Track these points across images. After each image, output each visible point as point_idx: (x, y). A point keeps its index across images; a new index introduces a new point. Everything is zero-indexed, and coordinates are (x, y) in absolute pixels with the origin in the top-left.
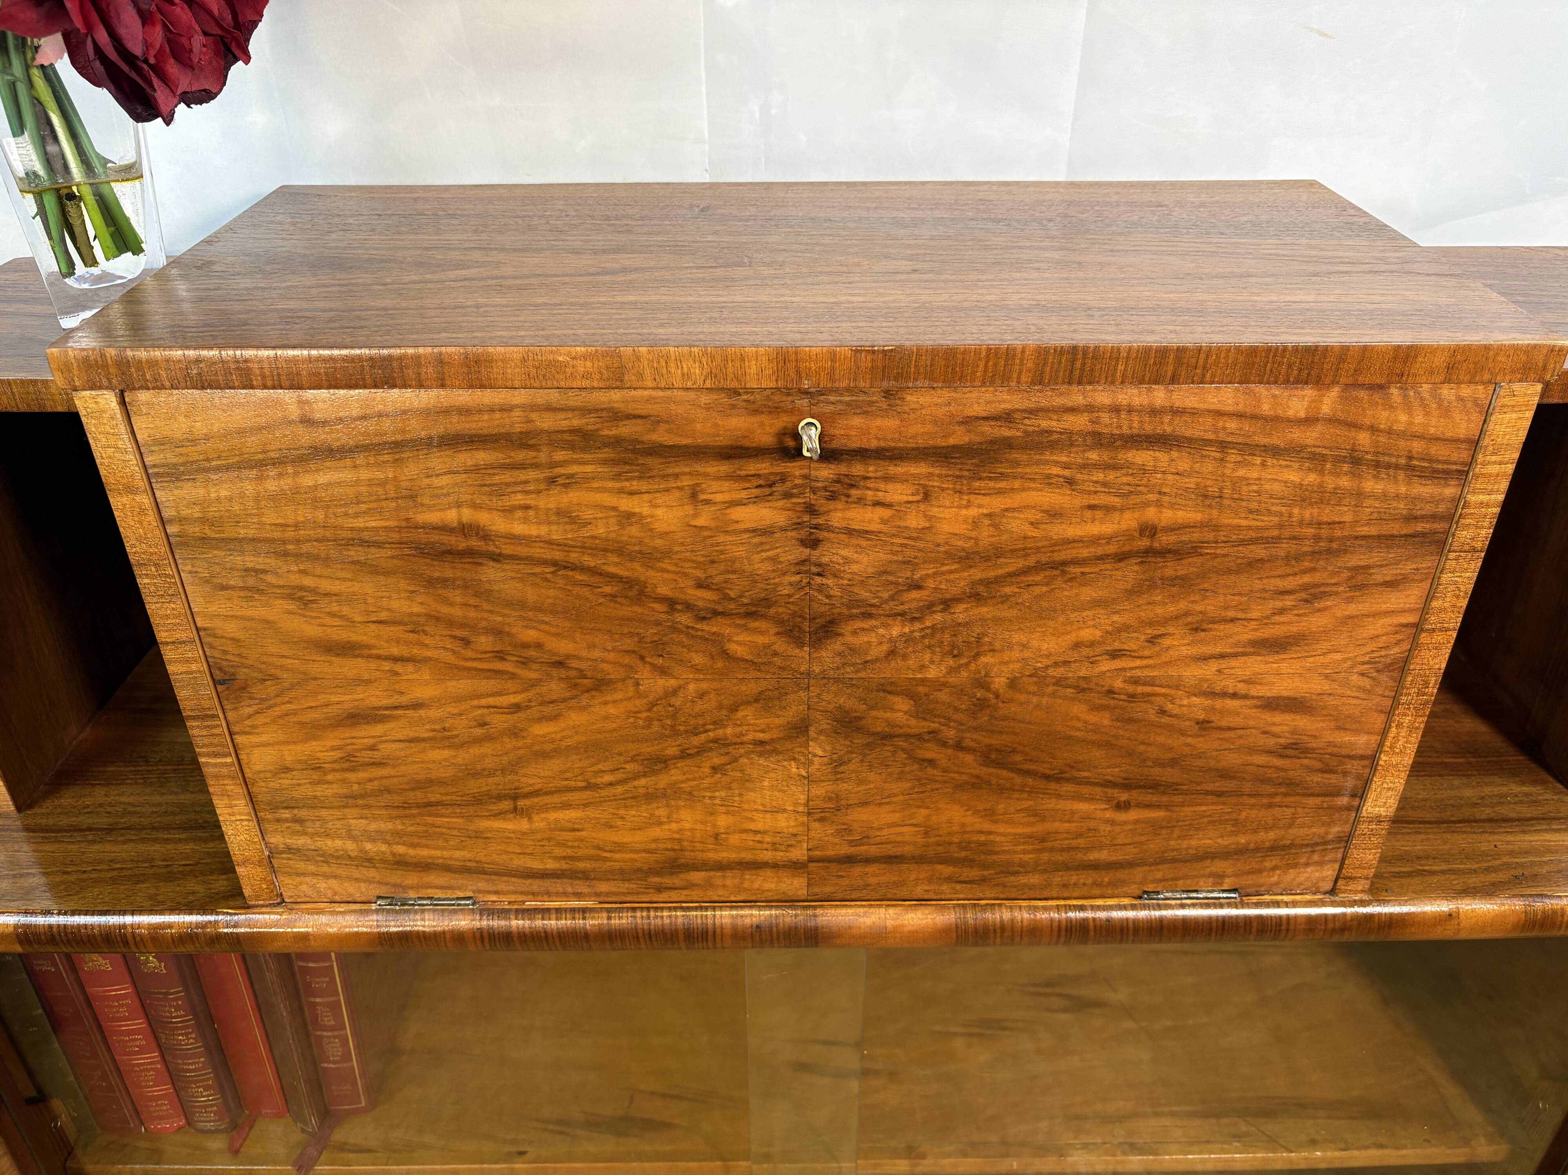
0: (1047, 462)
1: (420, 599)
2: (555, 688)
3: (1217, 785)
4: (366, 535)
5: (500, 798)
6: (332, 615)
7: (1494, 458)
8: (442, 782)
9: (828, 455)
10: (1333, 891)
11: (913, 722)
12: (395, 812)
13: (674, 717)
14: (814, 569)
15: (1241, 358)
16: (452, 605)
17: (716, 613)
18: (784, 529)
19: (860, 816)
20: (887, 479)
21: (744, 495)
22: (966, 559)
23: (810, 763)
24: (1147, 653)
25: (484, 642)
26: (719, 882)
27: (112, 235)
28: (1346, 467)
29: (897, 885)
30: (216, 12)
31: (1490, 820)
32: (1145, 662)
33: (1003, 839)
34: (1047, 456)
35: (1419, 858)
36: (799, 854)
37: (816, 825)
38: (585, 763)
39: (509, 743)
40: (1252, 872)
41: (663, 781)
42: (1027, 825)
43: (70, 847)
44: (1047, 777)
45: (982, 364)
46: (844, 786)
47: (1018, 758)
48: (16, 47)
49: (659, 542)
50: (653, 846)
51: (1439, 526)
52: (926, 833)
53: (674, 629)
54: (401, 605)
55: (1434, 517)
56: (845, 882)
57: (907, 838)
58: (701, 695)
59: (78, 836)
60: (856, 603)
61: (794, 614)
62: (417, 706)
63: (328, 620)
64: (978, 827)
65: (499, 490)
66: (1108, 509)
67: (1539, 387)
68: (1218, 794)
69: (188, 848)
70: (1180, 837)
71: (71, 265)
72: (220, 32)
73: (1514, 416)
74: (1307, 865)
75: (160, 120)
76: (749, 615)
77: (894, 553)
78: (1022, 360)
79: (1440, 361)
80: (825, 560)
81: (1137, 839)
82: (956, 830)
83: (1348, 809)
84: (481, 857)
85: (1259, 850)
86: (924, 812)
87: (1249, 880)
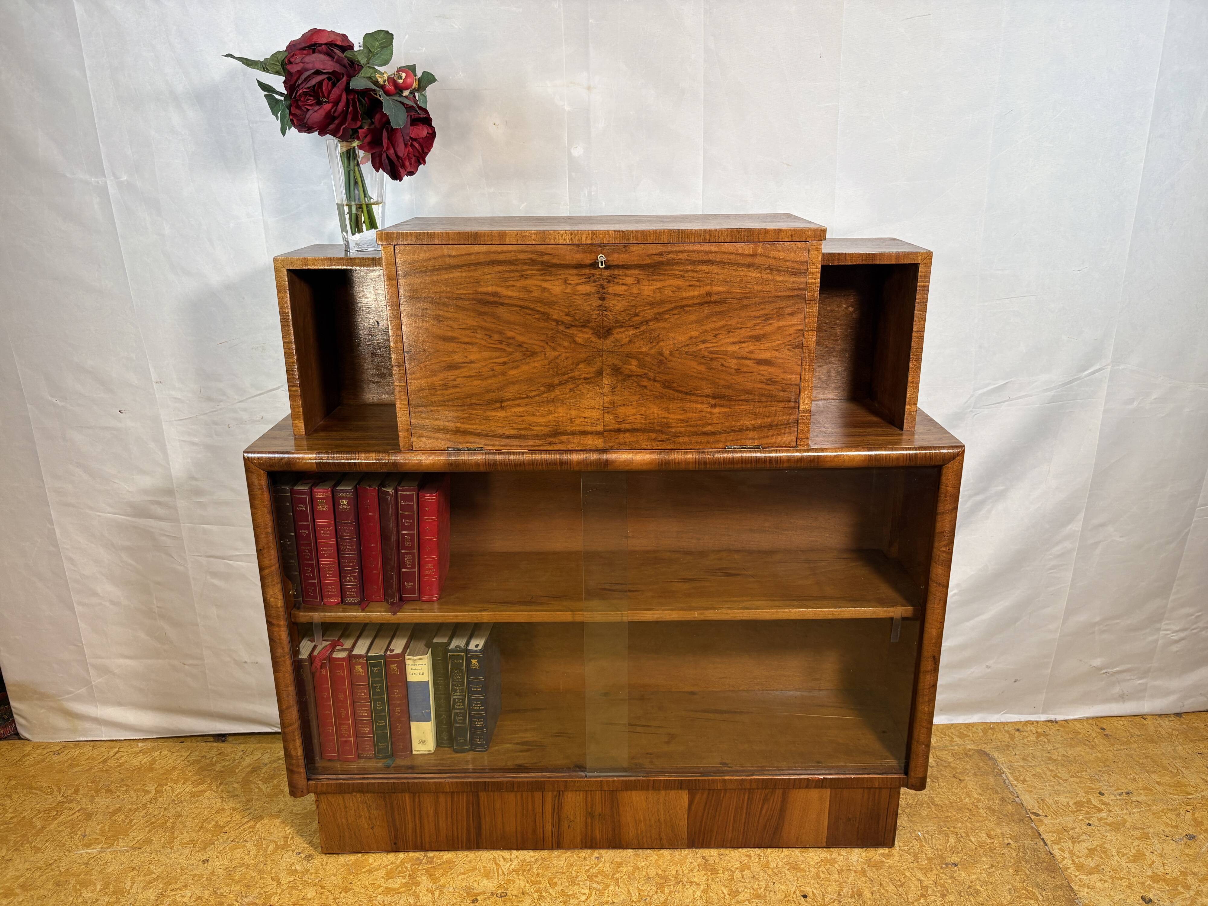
0: (675, 270)
1: (476, 319)
2: (518, 355)
3: (747, 397)
4: (462, 296)
5: (496, 402)
6: (447, 326)
7: (813, 267)
8: (476, 395)
9: (608, 267)
10: (796, 446)
11: (639, 370)
12: (459, 408)
13: (557, 367)
14: (604, 309)
15: (729, 233)
16: (486, 322)
17: (572, 326)
18: (594, 294)
19: (621, 411)
20: (626, 275)
21: (581, 281)
22: (652, 305)
23: (603, 388)
24: (714, 341)
25: (496, 337)
26: (572, 440)
28: (769, 271)
29: (637, 442)
30: (418, 149)
32: (714, 345)
33: (672, 421)
34: (675, 267)
36: (600, 428)
37: (606, 415)
38: (526, 387)
39: (501, 378)
40: (764, 437)
41: (552, 395)
42: (680, 414)
44: (686, 393)
45: (652, 236)
46: (616, 397)
47: (675, 385)
48: (353, 159)
49: (554, 299)
50: (549, 424)
51: (803, 293)
52: (645, 418)
53: (558, 332)
54: (471, 322)
55: (800, 289)
56: (617, 441)
57: (639, 421)
58: (567, 358)
60: (617, 322)
61: (597, 326)
62: (471, 362)
63: (446, 328)
64: (663, 416)
65: (505, 280)
66: (695, 286)
68: (747, 401)
70: (736, 421)
72: (417, 155)
73: (816, 252)
74: (785, 434)
75: (398, 180)
76: (583, 326)
77: (629, 302)
78: (663, 234)
79: (788, 234)
80: (607, 305)
81: (721, 421)
82: (656, 416)
83: (795, 408)
84: (487, 428)
85: (765, 427)
86: (644, 409)
87: (764, 441)
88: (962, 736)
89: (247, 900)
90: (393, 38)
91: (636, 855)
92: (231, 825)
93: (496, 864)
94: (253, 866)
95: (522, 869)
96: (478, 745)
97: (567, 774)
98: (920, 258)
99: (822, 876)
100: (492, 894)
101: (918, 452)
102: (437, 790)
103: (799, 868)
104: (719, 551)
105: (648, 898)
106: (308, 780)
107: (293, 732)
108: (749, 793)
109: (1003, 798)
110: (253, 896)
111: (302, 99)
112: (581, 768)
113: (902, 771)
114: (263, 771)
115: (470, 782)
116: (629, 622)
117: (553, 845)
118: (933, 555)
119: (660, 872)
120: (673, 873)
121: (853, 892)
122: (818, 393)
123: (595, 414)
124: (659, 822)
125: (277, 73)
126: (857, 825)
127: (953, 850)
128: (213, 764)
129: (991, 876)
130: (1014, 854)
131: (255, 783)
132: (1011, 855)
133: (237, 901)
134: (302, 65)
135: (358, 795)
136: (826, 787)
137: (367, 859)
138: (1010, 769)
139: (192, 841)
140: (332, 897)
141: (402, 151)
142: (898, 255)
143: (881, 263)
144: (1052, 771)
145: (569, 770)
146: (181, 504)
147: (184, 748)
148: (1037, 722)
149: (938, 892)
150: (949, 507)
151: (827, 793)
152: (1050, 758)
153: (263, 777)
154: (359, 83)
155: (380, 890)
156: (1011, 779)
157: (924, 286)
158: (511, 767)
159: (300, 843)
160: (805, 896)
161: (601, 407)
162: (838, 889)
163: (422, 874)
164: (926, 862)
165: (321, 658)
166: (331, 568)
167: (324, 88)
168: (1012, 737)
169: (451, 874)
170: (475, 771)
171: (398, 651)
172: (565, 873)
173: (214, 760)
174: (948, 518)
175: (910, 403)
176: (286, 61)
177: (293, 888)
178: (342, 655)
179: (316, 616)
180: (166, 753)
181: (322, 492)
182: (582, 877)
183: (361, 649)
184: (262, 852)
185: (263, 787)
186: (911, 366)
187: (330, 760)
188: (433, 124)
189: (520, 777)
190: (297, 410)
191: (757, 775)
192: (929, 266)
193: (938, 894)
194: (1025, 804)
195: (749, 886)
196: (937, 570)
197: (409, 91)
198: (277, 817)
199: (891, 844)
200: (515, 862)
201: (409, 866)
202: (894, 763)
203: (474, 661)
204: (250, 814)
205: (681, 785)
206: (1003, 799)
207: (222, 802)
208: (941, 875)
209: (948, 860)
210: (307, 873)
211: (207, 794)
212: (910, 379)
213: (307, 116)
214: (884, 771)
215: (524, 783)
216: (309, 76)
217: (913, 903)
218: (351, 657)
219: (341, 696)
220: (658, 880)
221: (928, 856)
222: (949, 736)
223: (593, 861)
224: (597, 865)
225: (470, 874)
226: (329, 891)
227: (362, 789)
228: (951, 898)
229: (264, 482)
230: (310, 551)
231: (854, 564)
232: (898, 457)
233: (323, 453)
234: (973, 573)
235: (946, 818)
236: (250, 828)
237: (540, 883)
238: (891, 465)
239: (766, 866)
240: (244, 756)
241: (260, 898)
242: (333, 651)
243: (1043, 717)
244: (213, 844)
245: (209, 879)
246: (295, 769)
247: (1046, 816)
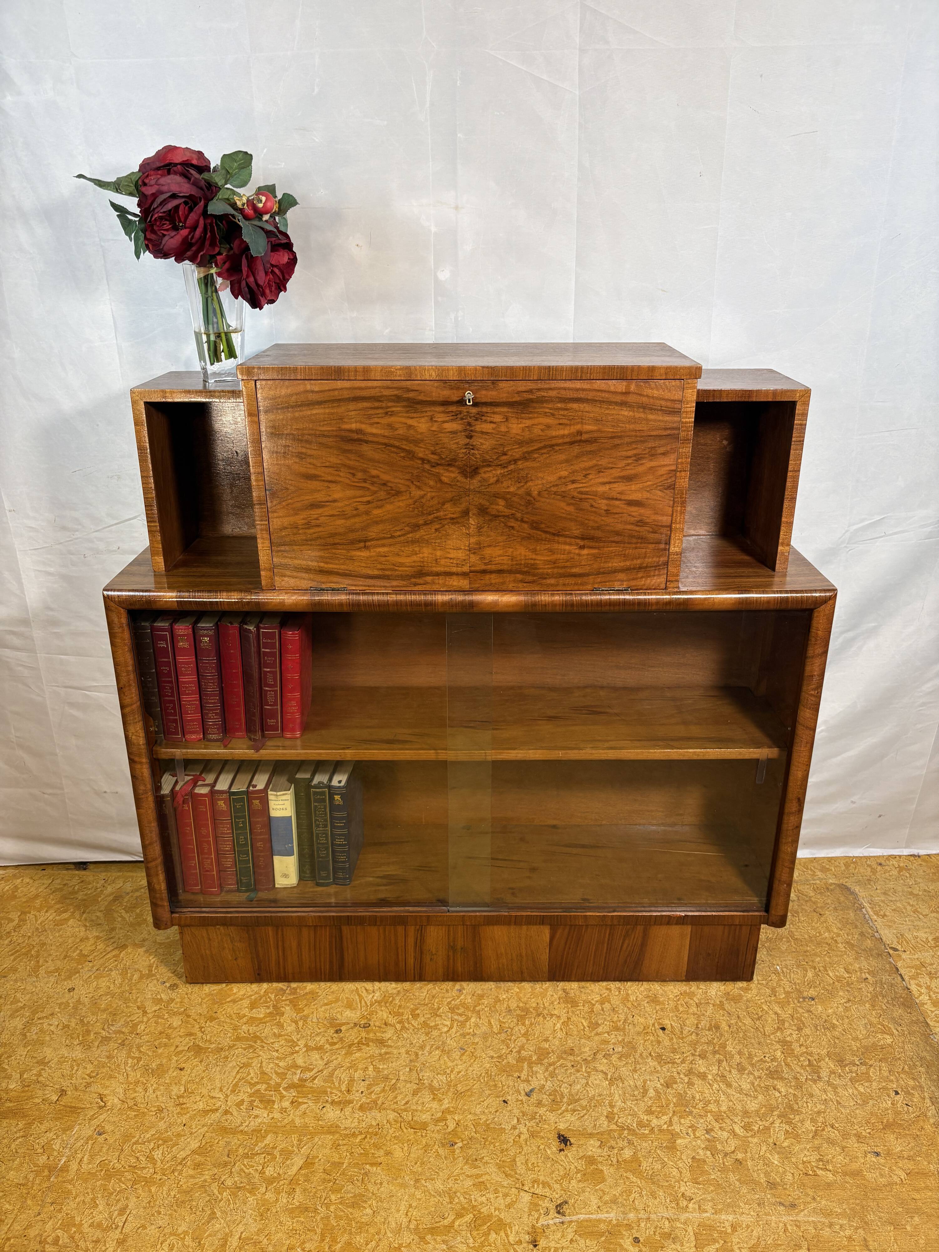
0: (544, 407)
1: (341, 457)
2: (382, 494)
3: (616, 538)
4: (325, 433)
5: (360, 541)
6: (310, 463)
7: (688, 406)
8: (340, 534)
9: (475, 404)
10: (666, 588)
11: (506, 510)
12: (322, 548)
13: (422, 507)
14: (471, 447)
15: (601, 370)
16: (351, 460)
17: (438, 464)
18: (461, 432)
19: (488, 552)
20: (494, 413)
21: (447, 419)
22: (521, 443)
23: (469, 528)
24: (584, 481)
25: (360, 475)
26: (437, 581)
27: (228, 351)
28: (641, 410)
29: (503, 583)
30: (279, 275)
32: (584, 485)
33: (541, 562)
34: (545, 405)
36: (466, 569)
37: (472, 556)
38: (391, 526)
39: (365, 517)
40: (633, 579)
41: (417, 535)
42: (548, 556)
44: (554, 534)
45: (521, 372)
46: (482, 538)
47: (543, 526)
48: (210, 285)
49: (419, 436)
50: (413, 564)
51: (676, 432)
52: (512, 559)
53: (424, 470)
54: (334, 460)
55: (673, 429)
56: (483, 582)
57: (505, 562)
58: (432, 498)
60: (484, 461)
61: (464, 465)
62: (335, 501)
63: (309, 466)
64: (530, 557)
65: (369, 417)
66: (566, 425)
68: (617, 542)
70: (604, 562)
72: (278, 281)
73: (691, 391)
74: (654, 576)
75: (258, 309)
76: (449, 465)
77: (497, 441)
78: (534, 371)
79: (662, 371)
80: (474, 443)
81: (589, 563)
82: (523, 558)
83: (665, 549)
84: (351, 568)
85: (634, 569)
86: (511, 550)
87: (633, 583)
88: (824, 870)
89: (113, 1028)
90: (252, 159)
91: (497, 987)
92: (95, 954)
93: (359, 995)
94: (119, 995)
95: (385, 1001)
96: (341, 879)
97: (430, 909)
98: (798, 395)
99: (681, 1009)
100: (355, 1025)
101: (789, 595)
102: (301, 923)
103: (658, 1001)
104: (585, 687)
105: (509, 1030)
106: (172, 912)
107: (156, 867)
108: (610, 930)
109: (862, 932)
110: (119, 1024)
111: (158, 223)
112: (443, 902)
113: (763, 909)
114: (126, 900)
115: (333, 916)
116: (493, 761)
117: (415, 977)
118: (802, 698)
119: (521, 1005)
120: (534, 1005)
121: (711, 1025)
122: (689, 528)
123: (461, 555)
124: (521, 956)
125: (131, 194)
126: (717, 960)
127: (811, 984)
128: (76, 893)
129: (847, 1011)
130: (871, 989)
131: (117, 912)
132: (868, 990)
133: (103, 1029)
134: (157, 187)
135: (222, 928)
136: (687, 924)
137: (231, 989)
138: (870, 904)
139: (57, 970)
140: (198, 1026)
141: (262, 278)
142: (775, 392)
143: (758, 400)
144: (912, 906)
145: (430, 904)
146: (37, 633)
147: (45, 875)
148: (900, 856)
149: (795, 1025)
150: (819, 650)
151: (688, 929)
152: (911, 893)
153: (126, 906)
154: (217, 207)
155: (245, 1020)
156: (871, 913)
157: (801, 425)
158: (375, 901)
159: (164, 972)
160: (663, 1029)
161: (467, 548)
162: (696, 1022)
163: (286, 1005)
164: (784, 996)
165: (183, 794)
166: (193, 704)
167: (180, 213)
168: (874, 871)
169: (314, 1005)
170: (337, 905)
171: (260, 786)
172: (427, 1005)
173: (76, 888)
174: (817, 662)
175: (783, 544)
176: (140, 183)
177: (159, 1017)
178: (204, 791)
179: (178, 753)
180: (28, 880)
181: (182, 628)
182: (444, 1008)
183: (223, 784)
184: (127, 981)
185: (126, 916)
186: (785, 506)
187: (193, 893)
188: (294, 249)
189: (383, 912)
190: (156, 545)
191: (618, 912)
192: (807, 404)
193: (794, 1028)
194: (884, 939)
195: (609, 1019)
196: (804, 714)
197: (269, 215)
198: (142, 946)
199: (749, 978)
200: (378, 994)
201: (273, 997)
202: (755, 900)
203: (337, 797)
204: (114, 942)
205: (542, 921)
206: (862, 934)
207: (86, 931)
208: (798, 1009)
209: (805, 994)
210: (172, 1002)
211: (71, 922)
212: (783, 519)
213: (163, 242)
214: (745, 909)
215: (386, 917)
216: (165, 200)
217: (769, 1036)
218: (213, 792)
219: (204, 831)
220: (518, 1012)
221: (786, 990)
222: (811, 870)
223: (455, 993)
224: (459, 997)
225: (333, 1005)
226: (195, 1020)
227: (225, 922)
228: (807, 1031)
229: (124, 620)
230: (172, 688)
231: (721, 702)
232: (769, 601)
233: (184, 592)
234: (841, 710)
235: (805, 952)
236: (114, 956)
237: (402, 1014)
238: (761, 608)
239: (626, 999)
240: (105, 885)
241: (126, 1027)
242: (195, 786)
243: (906, 852)
244: (79, 972)
245: (75, 1008)
246: (159, 903)
247: (905, 951)
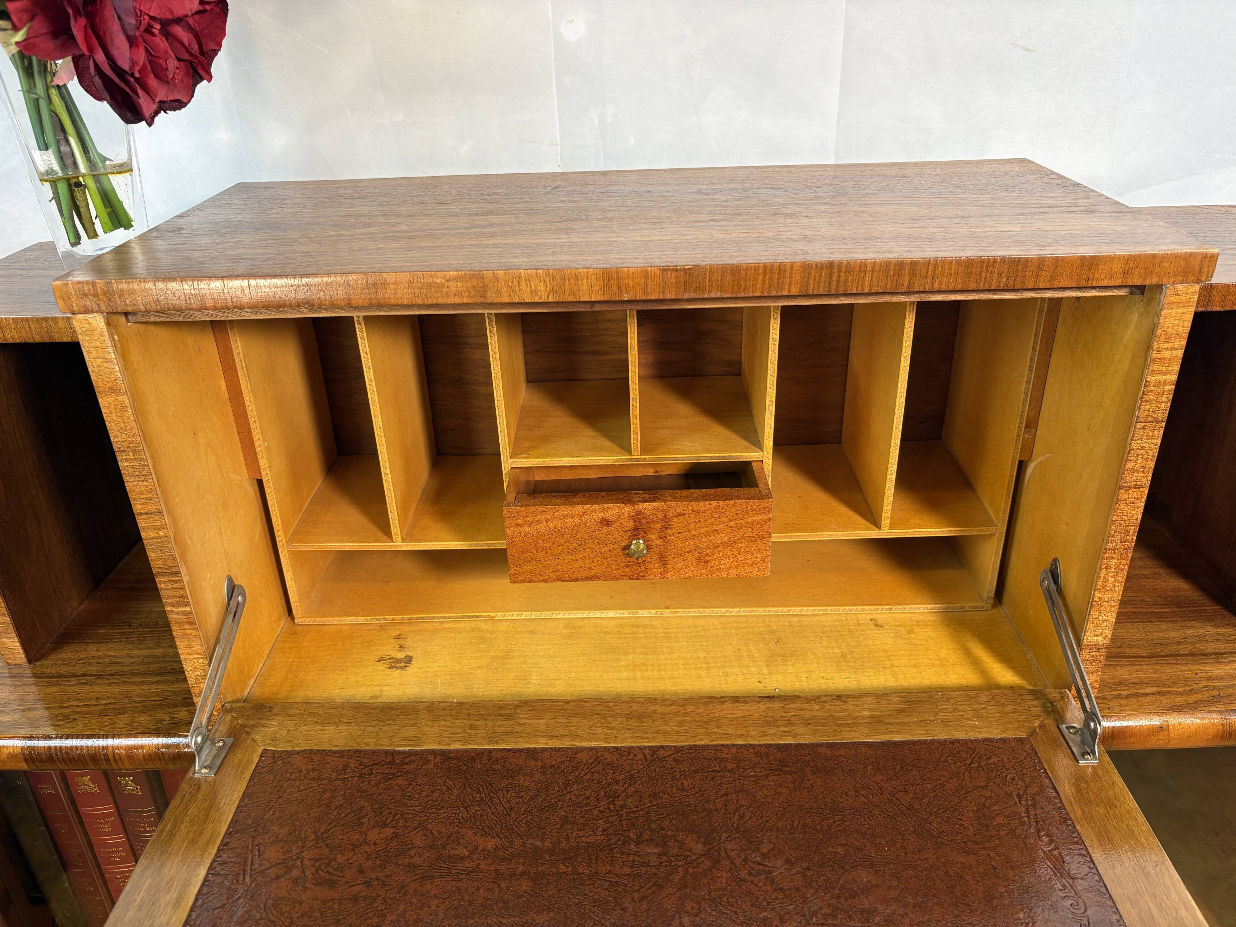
7: (1166, 346)
15: (961, 269)
27: (109, 214)
30: (186, 43)
31: (1192, 655)
35: (1135, 684)
43: (67, 688)
45: (760, 278)
48: (40, 72)
59: (74, 680)
67: (1197, 287)
69: (157, 688)
71: (78, 237)
72: (187, 57)
73: (1180, 311)
75: (144, 123)
78: (791, 274)
